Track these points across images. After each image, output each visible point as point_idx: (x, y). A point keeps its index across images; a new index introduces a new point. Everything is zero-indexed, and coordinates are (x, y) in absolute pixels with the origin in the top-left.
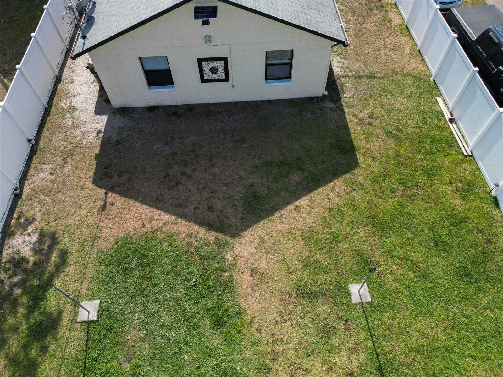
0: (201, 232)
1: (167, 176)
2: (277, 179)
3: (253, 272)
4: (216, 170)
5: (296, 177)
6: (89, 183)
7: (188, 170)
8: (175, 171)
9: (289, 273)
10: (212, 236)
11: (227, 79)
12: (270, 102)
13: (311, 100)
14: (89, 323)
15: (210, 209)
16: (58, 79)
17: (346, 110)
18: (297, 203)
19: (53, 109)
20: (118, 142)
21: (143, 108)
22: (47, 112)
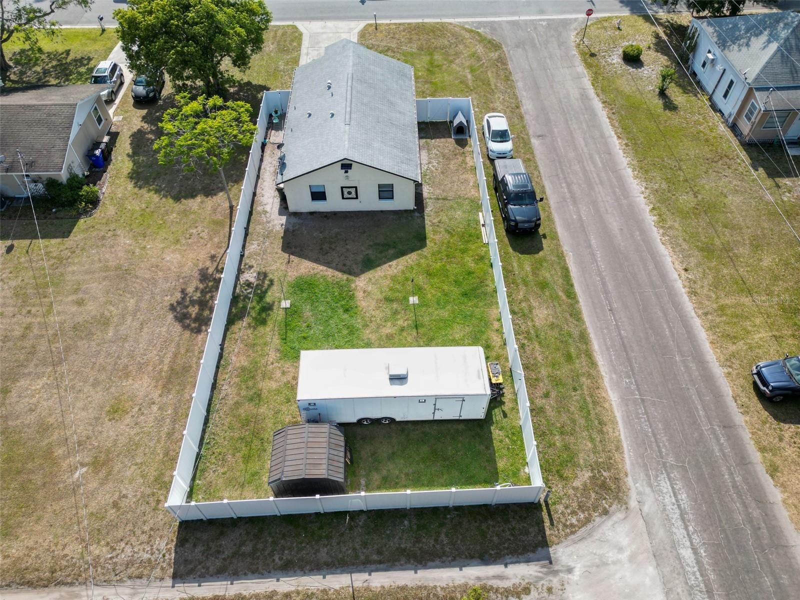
0: (339, 275)
1: (321, 249)
2: (381, 252)
3: (364, 292)
4: (348, 247)
5: (391, 252)
6: (280, 251)
7: (333, 247)
8: (326, 246)
9: (381, 292)
10: (345, 277)
11: (357, 198)
12: (382, 211)
13: (406, 211)
14: (286, 309)
15: (344, 265)
16: (254, 194)
17: (426, 217)
18: (390, 263)
19: (254, 212)
20: (294, 231)
21: (307, 213)
22: (251, 213)
